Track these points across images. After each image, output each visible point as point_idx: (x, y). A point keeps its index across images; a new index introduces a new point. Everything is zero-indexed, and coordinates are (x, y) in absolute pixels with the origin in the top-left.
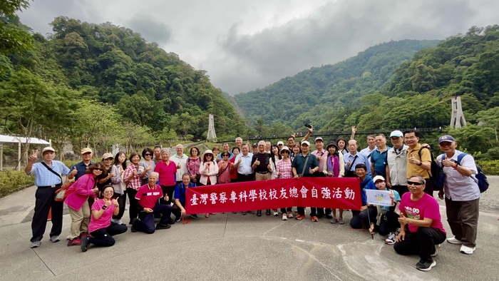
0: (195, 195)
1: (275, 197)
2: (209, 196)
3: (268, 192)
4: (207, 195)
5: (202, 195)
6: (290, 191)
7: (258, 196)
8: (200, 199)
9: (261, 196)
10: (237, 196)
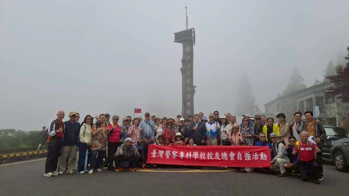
0: (154, 151)
1: (211, 158)
2: (165, 153)
3: (206, 154)
4: (163, 152)
5: (160, 151)
6: (222, 155)
7: (199, 156)
8: (158, 154)
9: (201, 156)
10: (185, 155)
